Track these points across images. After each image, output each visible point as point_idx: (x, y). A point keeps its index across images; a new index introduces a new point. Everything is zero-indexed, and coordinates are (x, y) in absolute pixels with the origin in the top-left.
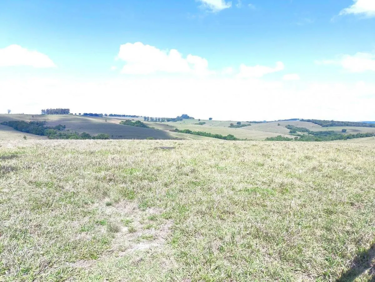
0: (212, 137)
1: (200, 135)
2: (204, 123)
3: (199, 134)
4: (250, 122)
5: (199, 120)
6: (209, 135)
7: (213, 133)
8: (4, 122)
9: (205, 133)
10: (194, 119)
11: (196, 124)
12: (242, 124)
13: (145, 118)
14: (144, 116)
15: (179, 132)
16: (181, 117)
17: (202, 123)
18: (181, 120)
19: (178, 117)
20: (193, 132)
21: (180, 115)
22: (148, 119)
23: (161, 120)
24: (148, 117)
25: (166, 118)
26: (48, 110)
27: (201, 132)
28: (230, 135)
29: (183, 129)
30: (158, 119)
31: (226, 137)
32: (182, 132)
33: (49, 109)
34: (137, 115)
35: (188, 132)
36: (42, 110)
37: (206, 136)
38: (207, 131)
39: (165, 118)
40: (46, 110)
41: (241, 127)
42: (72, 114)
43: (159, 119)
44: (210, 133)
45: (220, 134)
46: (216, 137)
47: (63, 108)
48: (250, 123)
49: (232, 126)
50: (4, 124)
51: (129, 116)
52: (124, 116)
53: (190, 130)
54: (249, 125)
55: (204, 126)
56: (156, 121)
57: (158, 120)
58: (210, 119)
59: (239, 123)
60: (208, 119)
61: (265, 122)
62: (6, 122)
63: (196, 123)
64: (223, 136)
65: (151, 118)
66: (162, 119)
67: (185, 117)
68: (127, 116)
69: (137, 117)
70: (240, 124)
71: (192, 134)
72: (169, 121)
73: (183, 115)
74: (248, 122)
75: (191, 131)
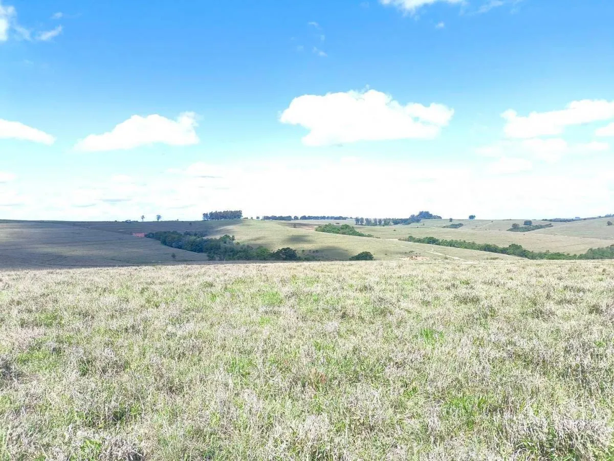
0: (478, 249)
1: (454, 246)
2: (461, 225)
3: (451, 244)
4: (551, 220)
5: (451, 220)
6: (472, 246)
7: (480, 242)
8: (150, 233)
9: (465, 242)
10: (441, 218)
11: (444, 227)
12: (534, 224)
13: (357, 220)
14: (355, 217)
15: (415, 242)
16: (418, 215)
17: (456, 225)
18: (418, 221)
19: (413, 216)
20: (441, 241)
21: (416, 213)
22: (362, 222)
23: (383, 222)
24: (362, 219)
25: (393, 219)
26: (211, 214)
27: (456, 242)
28: (513, 245)
29: (423, 237)
30: (378, 221)
31: (507, 249)
32: (421, 242)
33: (214, 212)
34: (343, 216)
35: (432, 241)
36: (204, 214)
37: (466, 248)
38: (469, 240)
39: (390, 219)
40: (208, 214)
41: (533, 230)
42: (247, 218)
43: (380, 221)
44: (473, 243)
45: (494, 243)
46: (485, 250)
47: (233, 210)
48: (548, 223)
49: (515, 228)
50: (149, 237)
51: (332, 218)
52: (324, 218)
53: (436, 237)
54: (550, 226)
55: (459, 230)
56: (375, 224)
57: (378, 223)
58: (472, 217)
59: (528, 223)
60: (467, 218)
61: (578, 219)
62: (153, 234)
63: (445, 225)
64: (501, 246)
65: (367, 220)
66: (385, 220)
67: (425, 215)
68: (328, 218)
69: (345, 218)
70: (530, 225)
71: (439, 244)
72: (397, 224)
73: (421, 213)
74: (546, 220)
75: (438, 240)
